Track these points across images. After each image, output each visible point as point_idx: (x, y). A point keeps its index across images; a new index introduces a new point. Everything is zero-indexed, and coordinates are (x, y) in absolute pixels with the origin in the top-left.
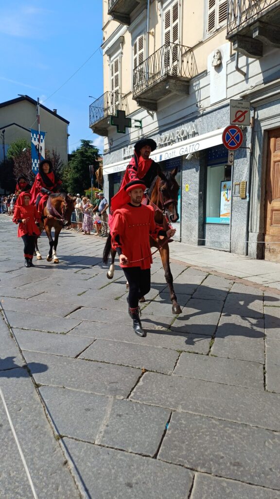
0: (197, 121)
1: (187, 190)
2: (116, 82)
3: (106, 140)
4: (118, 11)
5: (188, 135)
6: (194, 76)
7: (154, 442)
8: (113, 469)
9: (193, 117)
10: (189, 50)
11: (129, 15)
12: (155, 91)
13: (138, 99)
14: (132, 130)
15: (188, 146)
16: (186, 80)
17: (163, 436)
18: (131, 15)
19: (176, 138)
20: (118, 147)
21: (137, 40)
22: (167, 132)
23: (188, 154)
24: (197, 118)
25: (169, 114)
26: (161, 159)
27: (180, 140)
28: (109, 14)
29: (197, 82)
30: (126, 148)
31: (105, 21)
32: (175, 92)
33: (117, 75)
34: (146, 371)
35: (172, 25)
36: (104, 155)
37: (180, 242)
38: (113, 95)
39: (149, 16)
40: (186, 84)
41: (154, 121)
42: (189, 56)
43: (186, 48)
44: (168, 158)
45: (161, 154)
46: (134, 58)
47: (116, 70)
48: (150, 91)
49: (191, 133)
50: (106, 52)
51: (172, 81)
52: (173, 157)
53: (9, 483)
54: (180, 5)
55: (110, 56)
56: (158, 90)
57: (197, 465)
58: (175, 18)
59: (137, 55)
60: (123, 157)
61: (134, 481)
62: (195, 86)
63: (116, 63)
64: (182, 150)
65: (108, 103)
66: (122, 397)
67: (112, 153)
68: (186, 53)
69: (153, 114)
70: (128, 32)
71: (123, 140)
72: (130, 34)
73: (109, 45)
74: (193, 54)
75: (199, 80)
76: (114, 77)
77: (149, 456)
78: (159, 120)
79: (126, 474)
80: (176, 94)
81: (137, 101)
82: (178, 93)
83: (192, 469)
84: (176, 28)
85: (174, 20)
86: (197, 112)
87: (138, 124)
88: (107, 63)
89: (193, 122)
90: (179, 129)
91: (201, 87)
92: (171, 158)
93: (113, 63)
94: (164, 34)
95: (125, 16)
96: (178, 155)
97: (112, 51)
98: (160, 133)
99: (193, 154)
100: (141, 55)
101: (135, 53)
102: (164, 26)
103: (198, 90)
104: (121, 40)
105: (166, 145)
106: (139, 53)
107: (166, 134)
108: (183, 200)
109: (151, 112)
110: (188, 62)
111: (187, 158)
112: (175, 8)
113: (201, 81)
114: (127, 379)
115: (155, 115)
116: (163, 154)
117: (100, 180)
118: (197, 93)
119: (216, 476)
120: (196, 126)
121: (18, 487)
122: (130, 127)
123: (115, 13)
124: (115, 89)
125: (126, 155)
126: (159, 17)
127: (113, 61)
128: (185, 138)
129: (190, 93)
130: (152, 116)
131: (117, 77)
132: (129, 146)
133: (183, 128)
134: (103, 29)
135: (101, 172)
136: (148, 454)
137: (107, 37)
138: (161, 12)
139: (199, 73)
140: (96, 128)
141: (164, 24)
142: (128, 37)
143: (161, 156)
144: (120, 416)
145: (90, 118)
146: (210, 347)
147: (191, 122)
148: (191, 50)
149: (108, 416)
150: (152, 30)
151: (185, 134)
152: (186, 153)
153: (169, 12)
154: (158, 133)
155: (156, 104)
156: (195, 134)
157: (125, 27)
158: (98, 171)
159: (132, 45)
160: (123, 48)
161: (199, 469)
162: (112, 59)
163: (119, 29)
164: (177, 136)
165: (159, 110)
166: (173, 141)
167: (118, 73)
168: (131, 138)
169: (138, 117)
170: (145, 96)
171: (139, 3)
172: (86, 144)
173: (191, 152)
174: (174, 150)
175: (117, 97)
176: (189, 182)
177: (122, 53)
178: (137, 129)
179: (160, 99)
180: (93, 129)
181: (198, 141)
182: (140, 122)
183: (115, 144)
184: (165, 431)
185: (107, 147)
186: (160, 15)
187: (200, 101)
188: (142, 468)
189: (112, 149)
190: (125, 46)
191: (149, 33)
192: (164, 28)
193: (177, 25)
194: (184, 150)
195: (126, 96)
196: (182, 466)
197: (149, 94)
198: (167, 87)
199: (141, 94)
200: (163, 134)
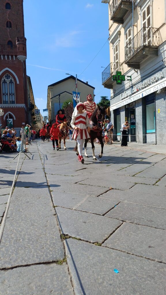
0: (163, 70)
1: (159, 112)
2: (117, 57)
3: (111, 91)
4: (116, 17)
5: (159, 79)
6: (161, 44)
7: (105, 210)
8: (79, 217)
9: (161, 68)
10: (157, 30)
11: (122, 18)
12: (138, 57)
13: (128, 63)
14: (126, 82)
15: (158, 85)
16: (156, 47)
17: (111, 209)
18: (124, 18)
19: (151, 82)
20: (119, 94)
21: (128, 31)
22: (146, 80)
23: (158, 90)
24: (163, 68)
25: (147, 69)
26: (142, 96)
27: (154, 83)
28: (111, 20)
29: (163, 48)
30: (122, 93)
31: (110, 25)
32: (150, 56)
33: (117, 53)
34: (112, 189)
35: (147, 18)
36: (111, 99)
37: (156, 144)
38: (115, 65)
39: (134, 16)
40: (156, 50)
41: (139, 74)
42: (157, 34)
43: (155, 29)
44: (147, 95)
45: (142, 93)
46: (126, 41)
47: (117, 50)
48: (135, 57)
49: (160, 78)
50: (111, 42)
51: (147, 49)
52: (150, 93)
53: (25, 218)
54: (151, 6)
55: (113, 44)
56: (139, 56)
57: (126, 220)
58: (148, 13)
59: (128, 40)
60: (121, 99)
61: (88, 221)
62: (162, 50)
63: (117, 46)
64: (155, 88)
65: (112, 69)
66: (94, 196)
67: (115, 98)
68: (155, 32)
69: (138, 71)
70: (122, 28)
71: (121, 89)
72: (124, 29)
73: (112, 38)
74: (160, 32)
75: (163, 46)
76: (115, 55)
77: (100, 215)
78: (141, 74)
79: (84, 219)
80: (151, 57)
81: (127, 65)
82: (151, 56)
83: (122, 221)
84: (149, 20)
85: (148, 15)
86: (163, 65)
87: (129, 78)
88: (111, 47)
89: (161, 71)
90: (152, 77)
91: (165, 50)
92: (149, 94)
93: (115, 47)
94: (142, 24)
95: (120, 19)
96: (152, 91)
97: (114, 40)
98: (142, 81)
99: (161, 89)
100: (130, 39)
101: (127, 38)
102: (142, 19)
103: (163, 52)
104: (119, 33)
105: (145, 87)
106: (128, 38)
107: (146, 81)
108: (156, 119)
109: (136, 70)
110: (156, 37)
111: (157, 93)
112: (148, 9)
113: (164, 46)
114: (100, 191)
115: (139, 71)
116: (144, 93)
117: (108, 114)
118: (162, 54)
119: (136, 224)
120: (163, 73)
121: (28, 219)
122: (125, 80)
123: (115, 19)
124: (116, 61)
125: (123, 98)
126: (139, 15)
127: (115, 46)
128: (157, 81)
129: (159, 55)
130: (137, 72)
131: (117, 55)
132: (124, 92)
133: (155, 76)
134: (109, 30)
135: (109, 110)
136: (99, 214)
137: (111, 33)
138: (140, 12)
139: (163, 42)
140: (106, 84)
141: (142, 18)
142: (123, 31)
143: (142, 94)
144: (90, 201)
145: (102, 79)
146: (156, 183)
147: (160, 71)
148: (158, 30)
149: (84, 201)
150: (136, 24)
151: (156, 79)
152: (157, 90)
153: (145, 11)
154: (141, 81)
155: (139, 65)
156: (162, 78)
157: (121, 25)
158: (108, 109)
159: (125, 35)
160: (120, 38)
161: (127, 221)
162: (114, 45)
163: (117, 27)
164: (152, 81)
165: (140, 68)
166: (150, 85)
167: (118, 52)
168: (126, 87)
169: (129, 74)
170: (132, 61)
171: (128, 10)
172: (104, 98)
173: (160, 88)
174: (150, 89)
175: (117, 65)
176: (160, 107)
177: (119, 40)
178: (129, 81)
179: (141, 61)
180: (104, 86)
181: (164, 81)
182: (130, 77)
183: (116, 92)
184: (113, 208)
185: (112, 95)
186: (140, 14)
187: (165, 58)
188: (94, 218)
189: (115, 96)
190: (121, 36)
191: (134, 25)
192: (142, 20)
193: (149, 18)
194: (156, 88)
195: (122, 64)
196: (118, 219)
197: (134, 59)
198: (144, 53)
199: (129, 60)
200: (143, 81)
